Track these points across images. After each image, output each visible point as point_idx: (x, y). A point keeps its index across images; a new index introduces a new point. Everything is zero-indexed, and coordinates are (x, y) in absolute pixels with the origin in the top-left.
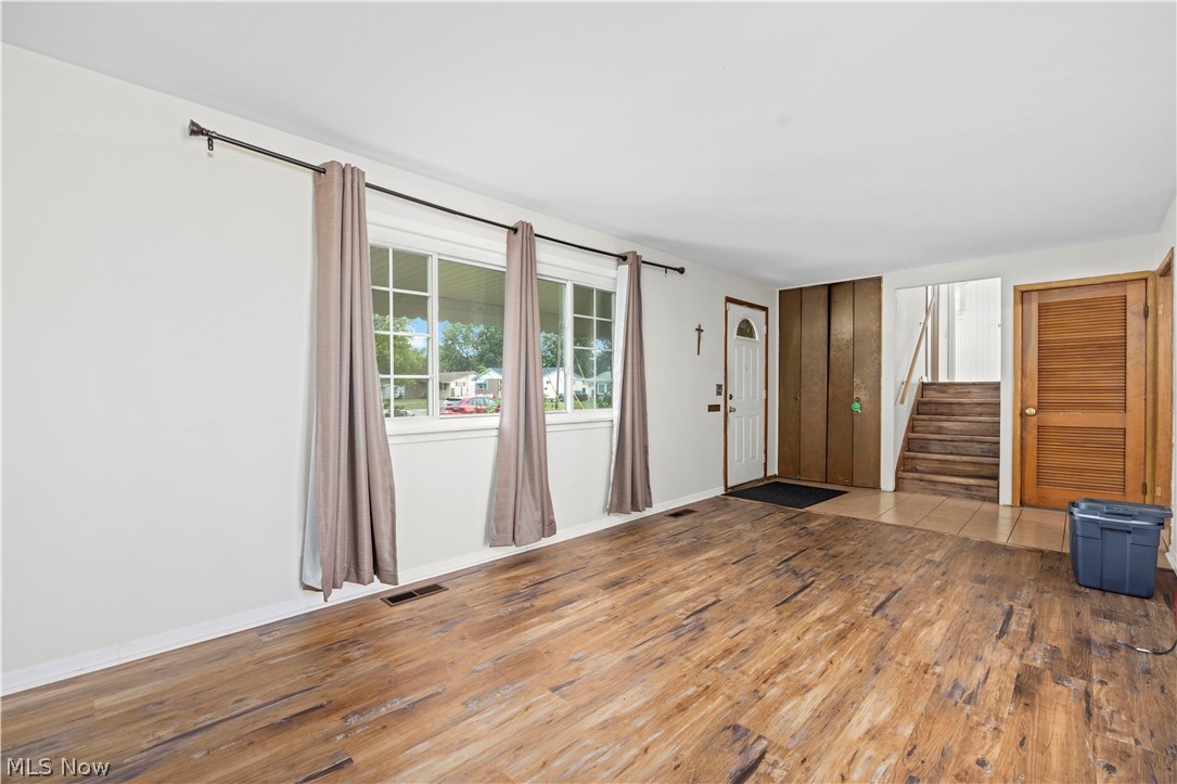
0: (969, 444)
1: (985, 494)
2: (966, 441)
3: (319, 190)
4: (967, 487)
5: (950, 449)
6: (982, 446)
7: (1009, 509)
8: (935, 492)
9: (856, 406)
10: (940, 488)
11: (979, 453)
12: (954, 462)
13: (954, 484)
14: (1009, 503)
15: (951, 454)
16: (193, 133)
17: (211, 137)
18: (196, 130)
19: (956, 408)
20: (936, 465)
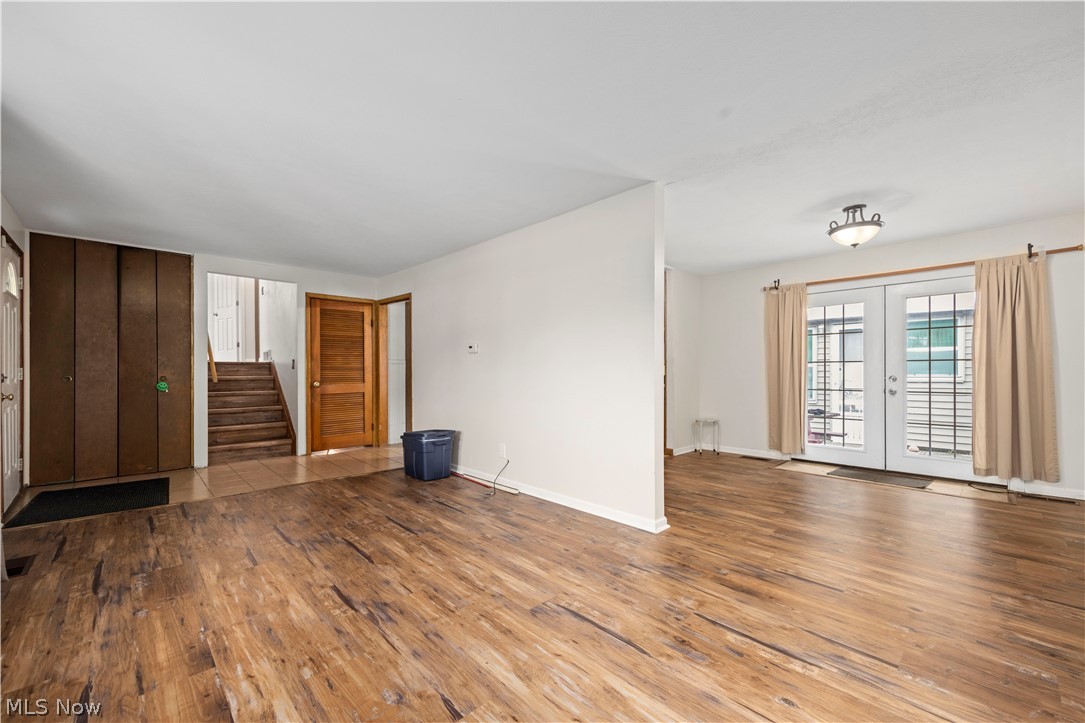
0: (256, 414)
1: (282, 451)
2: (254, 411)
4: (268, 448)
5: (241, 420)
6: (266, 414)
7: (305, 458)
8: (242, 459)
9: (163, 386)
10: (247, 453)
11: (264, 420)
12: (253, 430)
13: (260, 447)
14: (304, 453)
15: (242, 424)
19: (233, 384)
20: (236, 435)
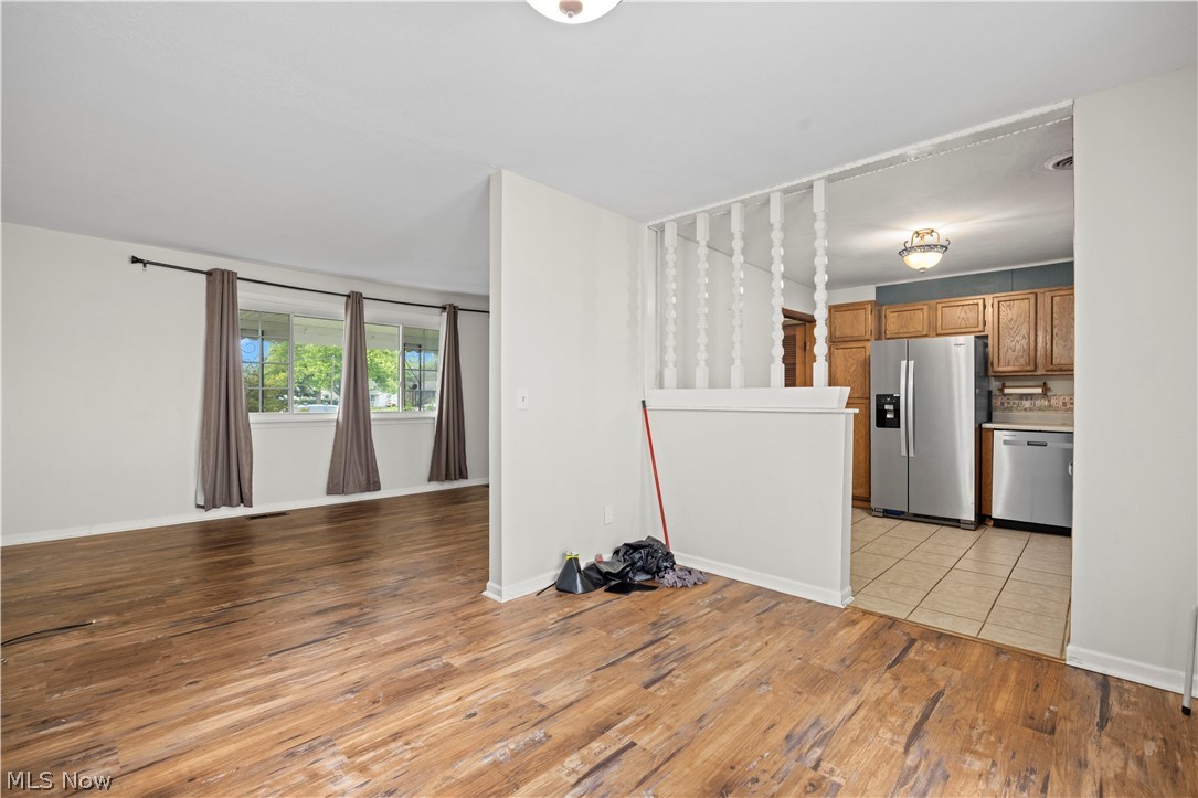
3: (209, 283)
16: (133, 262)
17: (145, 263)
18: (135, 260)
